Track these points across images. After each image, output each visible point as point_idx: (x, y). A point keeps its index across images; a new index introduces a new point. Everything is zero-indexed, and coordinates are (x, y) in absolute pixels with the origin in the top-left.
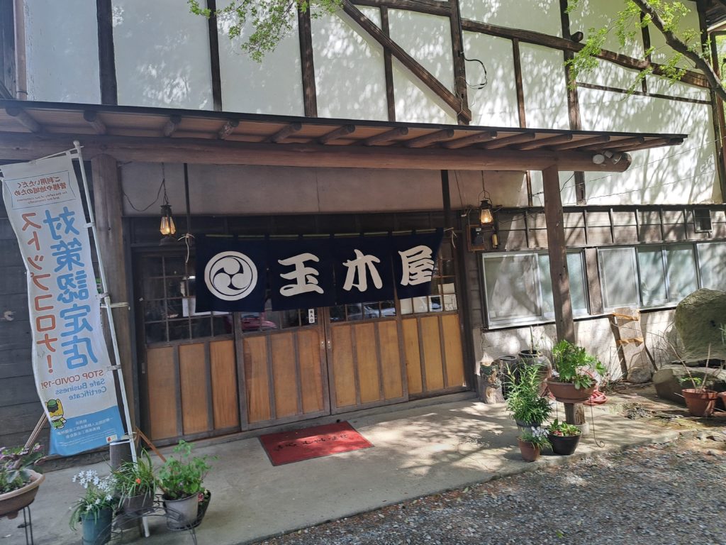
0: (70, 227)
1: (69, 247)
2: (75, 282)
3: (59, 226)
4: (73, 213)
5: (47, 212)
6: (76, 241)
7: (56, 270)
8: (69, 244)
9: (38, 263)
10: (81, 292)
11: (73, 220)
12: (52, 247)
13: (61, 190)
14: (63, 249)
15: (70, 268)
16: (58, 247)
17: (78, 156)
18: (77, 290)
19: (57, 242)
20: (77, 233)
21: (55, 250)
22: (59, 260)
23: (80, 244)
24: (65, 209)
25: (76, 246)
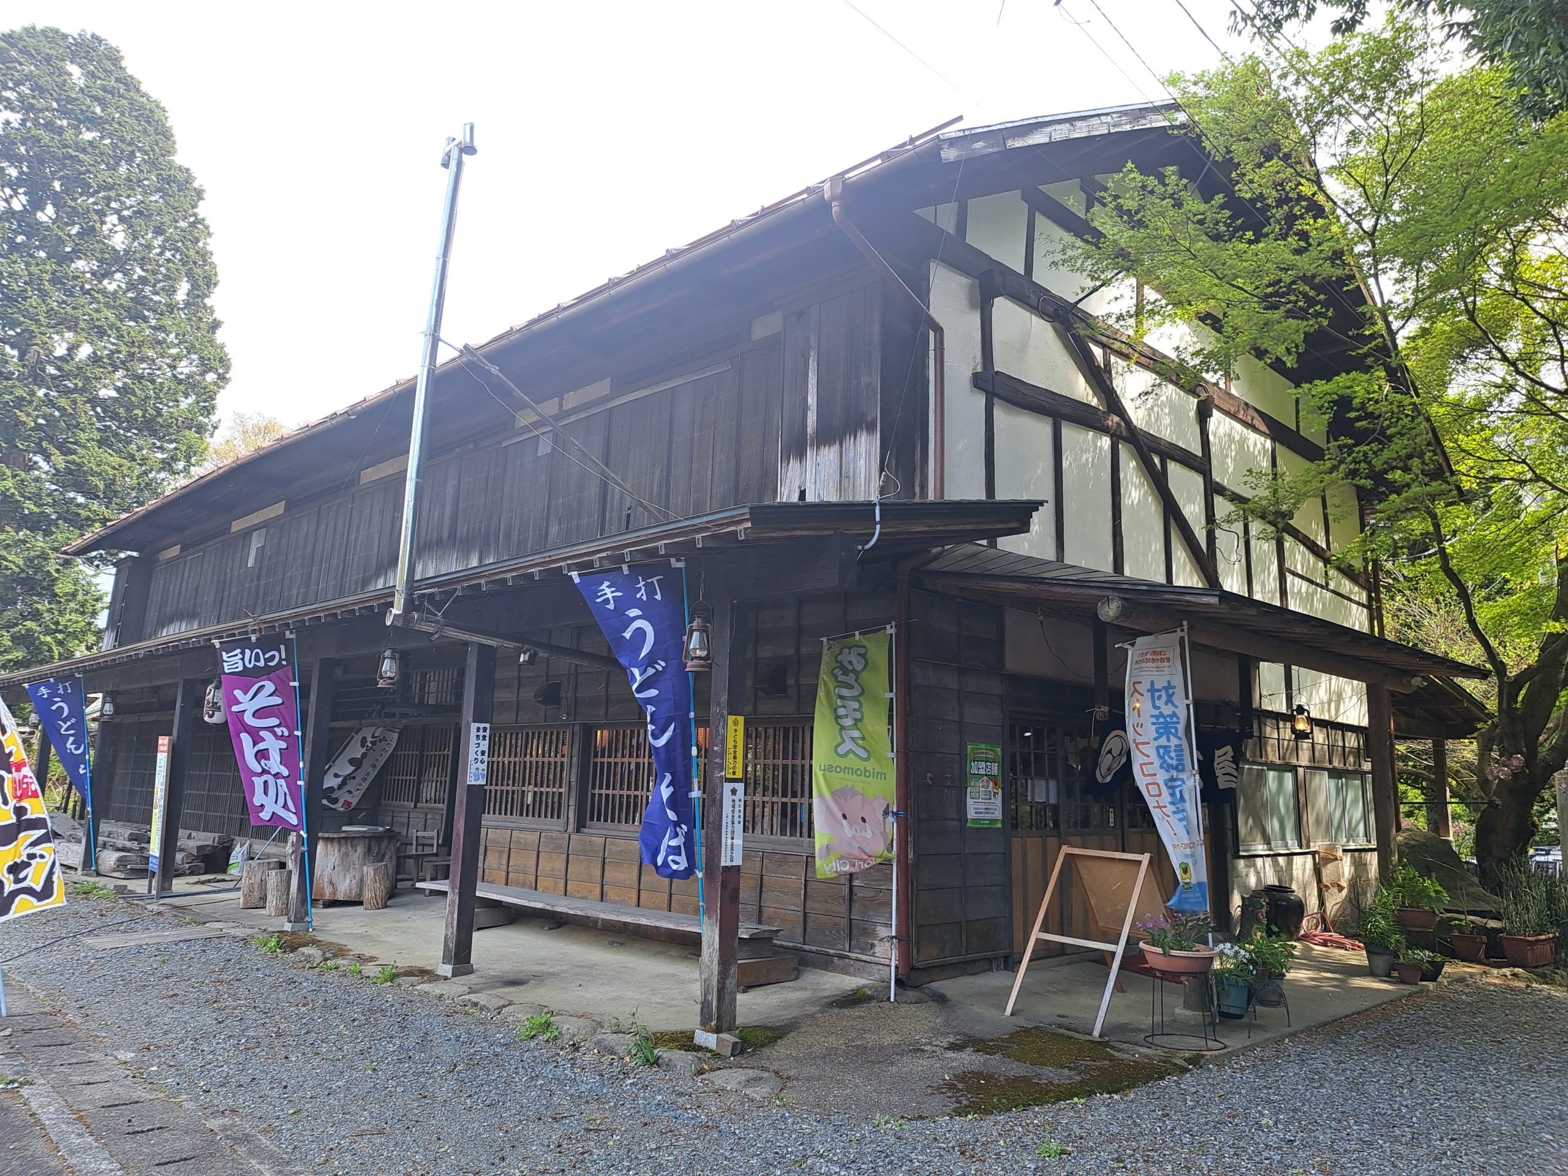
0: (1169, 701)
1: (1168, 719)
2: (1173, 754)
3: (1160, 697)
4: (1174, 687)
5: (1152, 683)
6: (1174, 715)
7: (1155, 739)
8: (1168, 716)
9: (1138, 729)
10: (1177, 765)
11: (1173, 693)
12: (1152, 716)
13: (1166, 664)
14: (1161, 720)
15: (1169, 740)
16: (1157, 717)
17: (1185, 634)
18: (1174, 763)
19: (1157, 712)
20: (1176, 707)
21: (1154, 720)
22: (1157, 730)
23: (1178, 718)
24: (1169, 682)
25: (1175, 719)
